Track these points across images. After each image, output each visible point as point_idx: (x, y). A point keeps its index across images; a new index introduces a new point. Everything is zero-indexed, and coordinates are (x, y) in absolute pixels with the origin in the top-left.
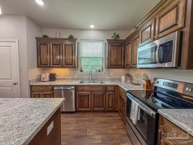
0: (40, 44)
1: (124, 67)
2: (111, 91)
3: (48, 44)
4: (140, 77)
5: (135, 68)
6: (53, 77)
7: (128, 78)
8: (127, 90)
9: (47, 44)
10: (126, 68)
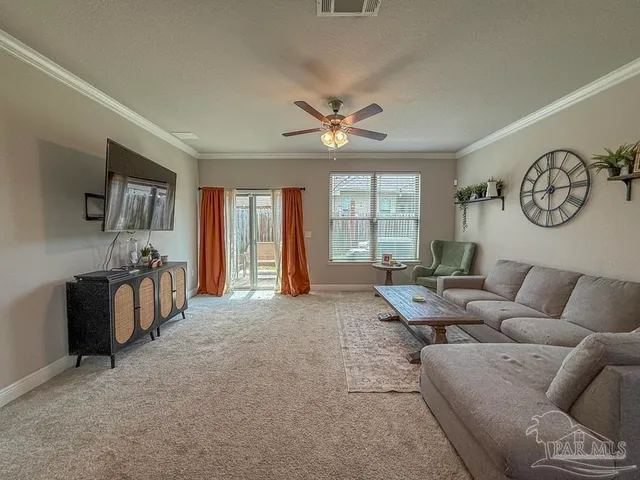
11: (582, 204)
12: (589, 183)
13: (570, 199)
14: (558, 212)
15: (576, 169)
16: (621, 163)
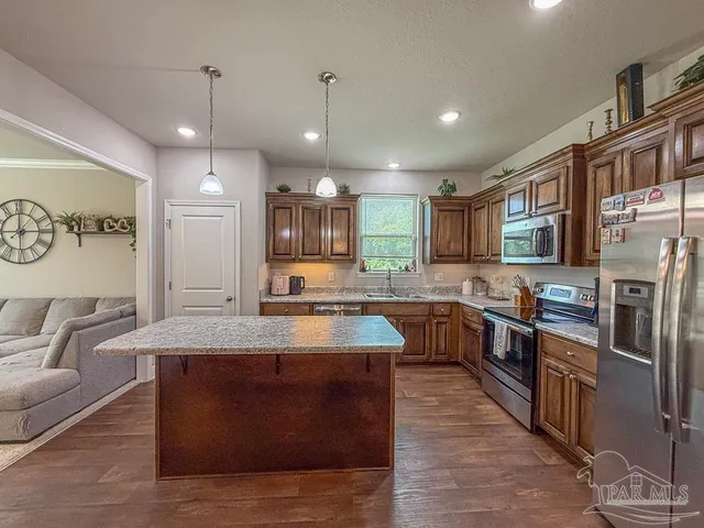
0: (275, 208)
1: (468, 261)
2: (444, 316)
3: (294, 208)
4: (508, 283)
5: (498, 262)
6: (296, 285)
7: (479, 287)
8: (482, 308)
9: (290, 208)
10: (475, 262)
11: (50, 246)
12: (53, 231)
13: (39, 241)
14: (29, 251)
15: (43, 219)
16: (74, 223)
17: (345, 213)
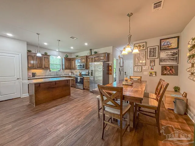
3: (34, 56)
4: (77, 72)
5: (77, 69)
6: (34, 75)
7: (72, 73)
10: (72, 69)
17: (47, 59)
